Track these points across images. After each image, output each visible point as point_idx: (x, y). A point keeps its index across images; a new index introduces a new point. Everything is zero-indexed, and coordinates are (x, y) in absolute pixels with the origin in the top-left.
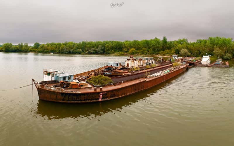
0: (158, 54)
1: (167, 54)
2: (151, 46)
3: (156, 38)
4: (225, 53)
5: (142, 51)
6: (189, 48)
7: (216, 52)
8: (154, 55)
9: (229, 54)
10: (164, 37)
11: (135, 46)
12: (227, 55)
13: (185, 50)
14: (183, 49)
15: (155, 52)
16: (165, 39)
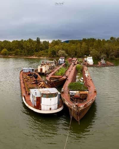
0: (33, 55)
1: (42, 55)
2: (26, 47)
3: (30, 39)
4: (100, 53)
5: (15, 52)
6: (64, 49)
7: (92, 53)
8: (29, 56)
9: (104, 54)
10: (38, 38)
11: (6, 47)
12: (102, 55)
13: (63, 51)
14: (60, 50)
15: (29, 53)
16: (38, 40)
